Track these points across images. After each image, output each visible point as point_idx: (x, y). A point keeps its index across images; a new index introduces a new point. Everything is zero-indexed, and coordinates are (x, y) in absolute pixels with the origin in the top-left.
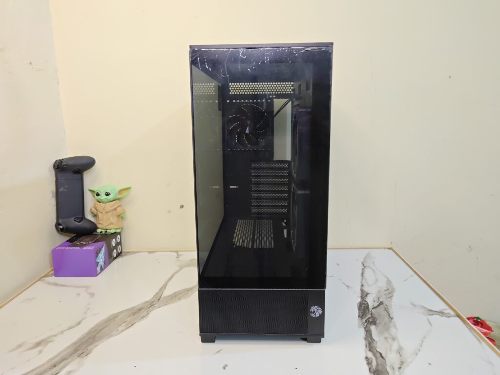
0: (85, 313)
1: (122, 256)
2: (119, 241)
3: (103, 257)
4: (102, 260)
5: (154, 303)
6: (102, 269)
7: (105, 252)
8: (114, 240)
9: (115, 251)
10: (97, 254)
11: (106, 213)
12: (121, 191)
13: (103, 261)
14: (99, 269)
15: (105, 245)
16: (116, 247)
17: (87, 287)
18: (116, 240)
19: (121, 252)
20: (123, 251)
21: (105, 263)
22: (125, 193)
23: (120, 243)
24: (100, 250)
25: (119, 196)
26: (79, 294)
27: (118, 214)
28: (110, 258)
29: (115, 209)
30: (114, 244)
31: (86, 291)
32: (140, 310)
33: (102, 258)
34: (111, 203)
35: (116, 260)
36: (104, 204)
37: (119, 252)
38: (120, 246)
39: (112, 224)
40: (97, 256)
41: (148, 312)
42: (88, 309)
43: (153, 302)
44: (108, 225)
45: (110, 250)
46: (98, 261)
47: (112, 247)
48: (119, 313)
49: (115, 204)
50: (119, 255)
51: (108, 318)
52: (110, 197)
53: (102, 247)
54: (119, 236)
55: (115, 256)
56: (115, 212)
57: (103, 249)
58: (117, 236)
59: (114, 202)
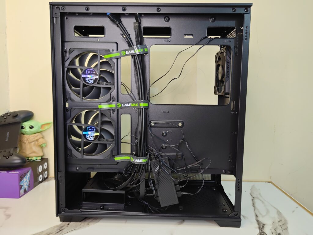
1: (48, 181)
2: (45, 168)
3: (28, 181)
4: (26, 183)
6: (25, 192)
7: (30, 177)
8: (41, 167)
9: (41, 176)
10: (21, 178)
11: (29, 143)
12: (43, 126)
13: (28, 184)
14: (22, 191)
15: (30, 170)
16: (42, 173)
18: (43, 167)
19: (47, 177)
20: (49, 177)
21: (29, 187)
22: (46, 127)
23: (47, 170)
24: (25, 174)
25: (41, 130)
27: (40, 144)
28: (35, 182)
29: (37, 140)
30: (40, 170)
33: (26, 181)
34: (34, 135)
35: (41, 185)
36: (28, 136)
37: (46, 177)
38: (46, 172)
39: (34, 152)
40: (21, 180)
44: (30, 153)
45: (35, 175)
46: (22, 184)
47: (38, 173)
49: (37, 136)
50: (45, 179)
52: (33, 130)
53: (28, 172)
54: (46, 164)
55: (40, 180)
56: (36, 143)
57: (29, 174)
58: (44, 164)
59: (36, 134)
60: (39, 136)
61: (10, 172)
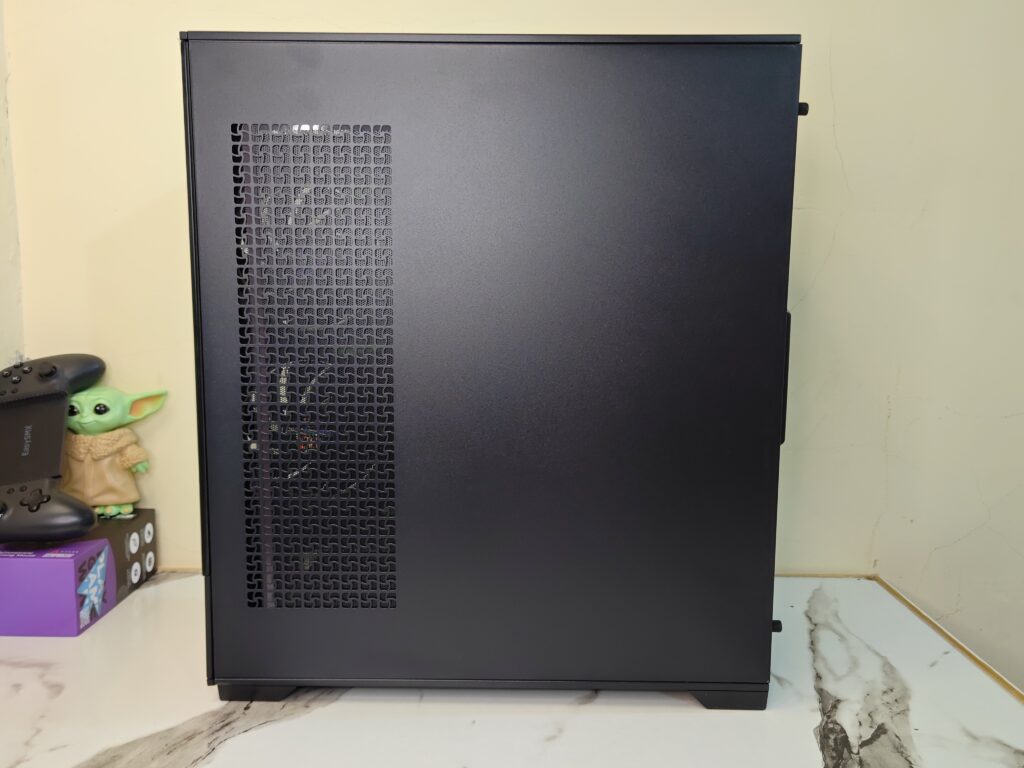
0: (27, 744)
1: (157, 582)
2: (148, 540)
3: (101, 582)
4: (95, 588)
5: (234, 716)
6: (95, 616)
7: (107, 570)
8: (135, 536)
9: (136, 566)
10: (82, 573)
11: (95, 460)
12: (135, 405)
13: (101, 591)
14: (85, 614)
15: (107, 548)
16: (139, 557)
17: (45, 666)
18: (141, 538)
19: (154, 571)
20: (160, 568)
21: (104, 600)
22: (148, 409)
23: (153, 546)
24: (92, 561)
25: (130, 418)
26: (17, 687)
27: (128, 464)
28: (120, 587)
29: (120, 451)
30: (134, 548)
31: (42, 676)
32: (190, 738)
33: (95, 584)
34: (110, 433)
35: (137, 594)
36: (90, 437)
37: (149, 569)
38: (150, 555)
39: (111, 490)
40: (81, 579)
41: (212, 746)
42: (39, 731)
43: (229, 715)
44: (99, 495)
45: (120, 566)
46: (85, 592)
47: (128, 557)
48: (128, 744)
49: (121, 436)
50: (147, 577)
51: (93, 760)
52: (105, 418)
53: (99, 554)
54: (149, 527)
55: (135, 579)
56: (118, 460)
57: (102, 559)
58: (144, 526)
59: (117, 432)
60: (123, 437)
61: (47, 555)
